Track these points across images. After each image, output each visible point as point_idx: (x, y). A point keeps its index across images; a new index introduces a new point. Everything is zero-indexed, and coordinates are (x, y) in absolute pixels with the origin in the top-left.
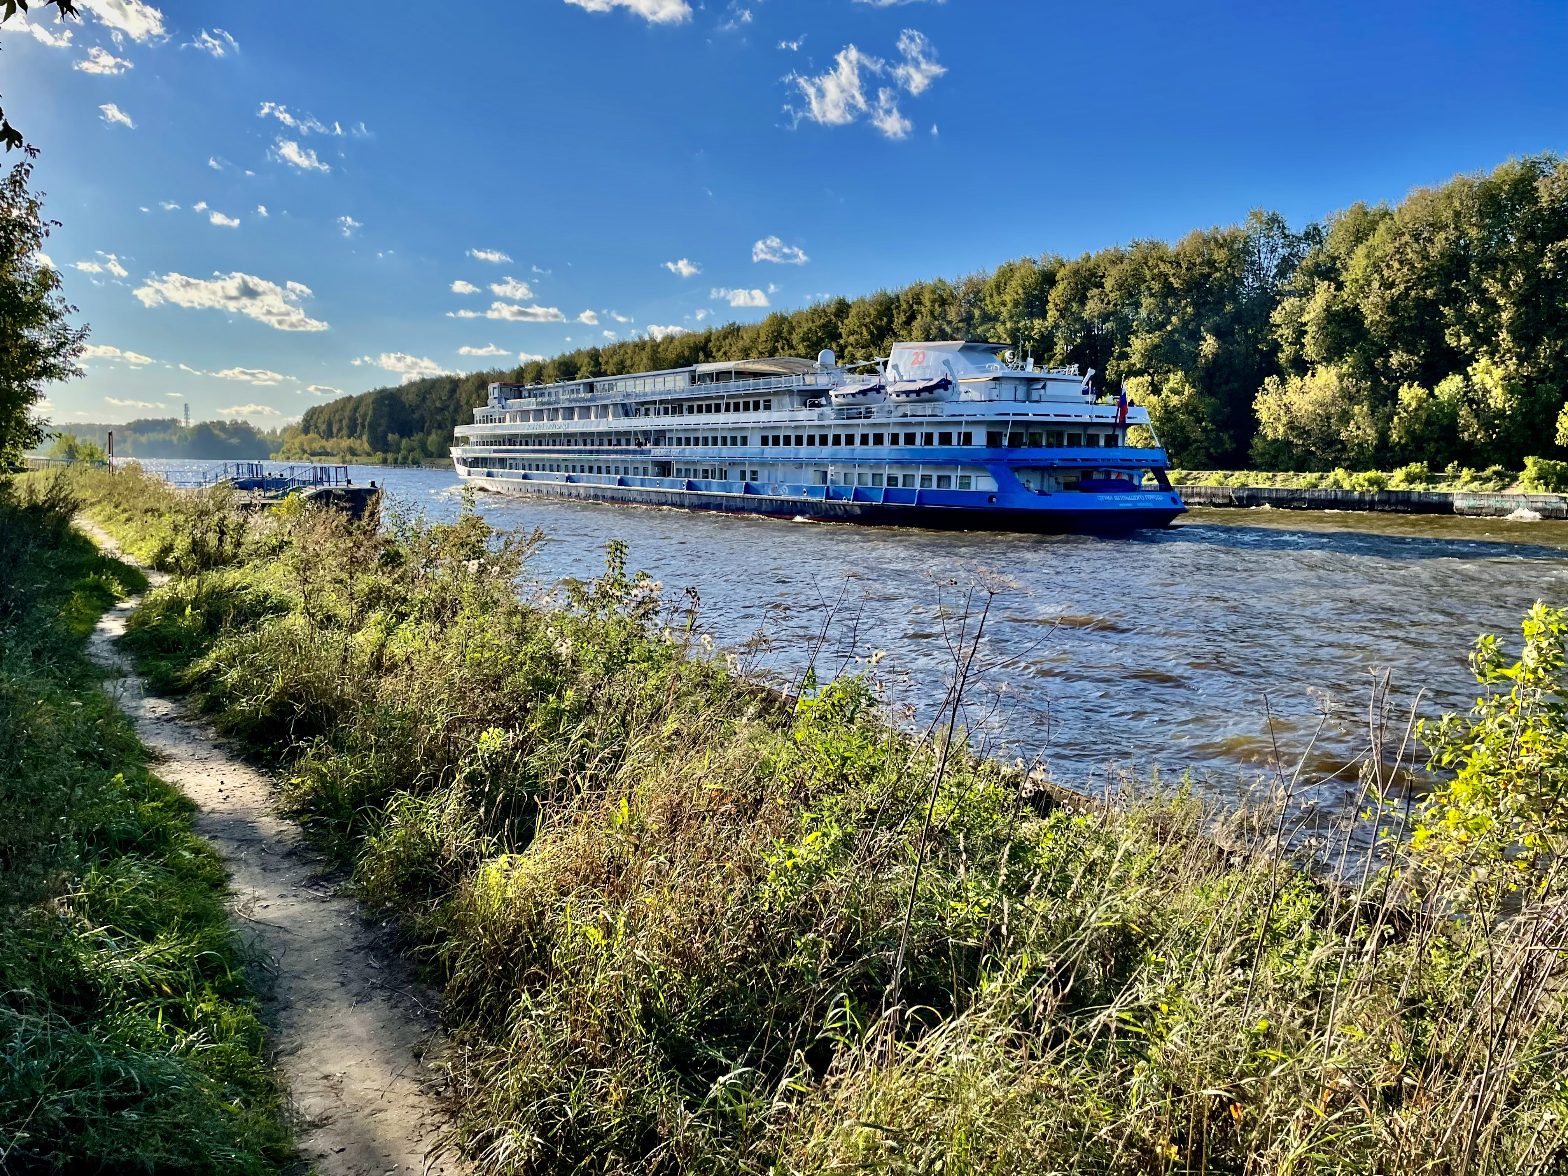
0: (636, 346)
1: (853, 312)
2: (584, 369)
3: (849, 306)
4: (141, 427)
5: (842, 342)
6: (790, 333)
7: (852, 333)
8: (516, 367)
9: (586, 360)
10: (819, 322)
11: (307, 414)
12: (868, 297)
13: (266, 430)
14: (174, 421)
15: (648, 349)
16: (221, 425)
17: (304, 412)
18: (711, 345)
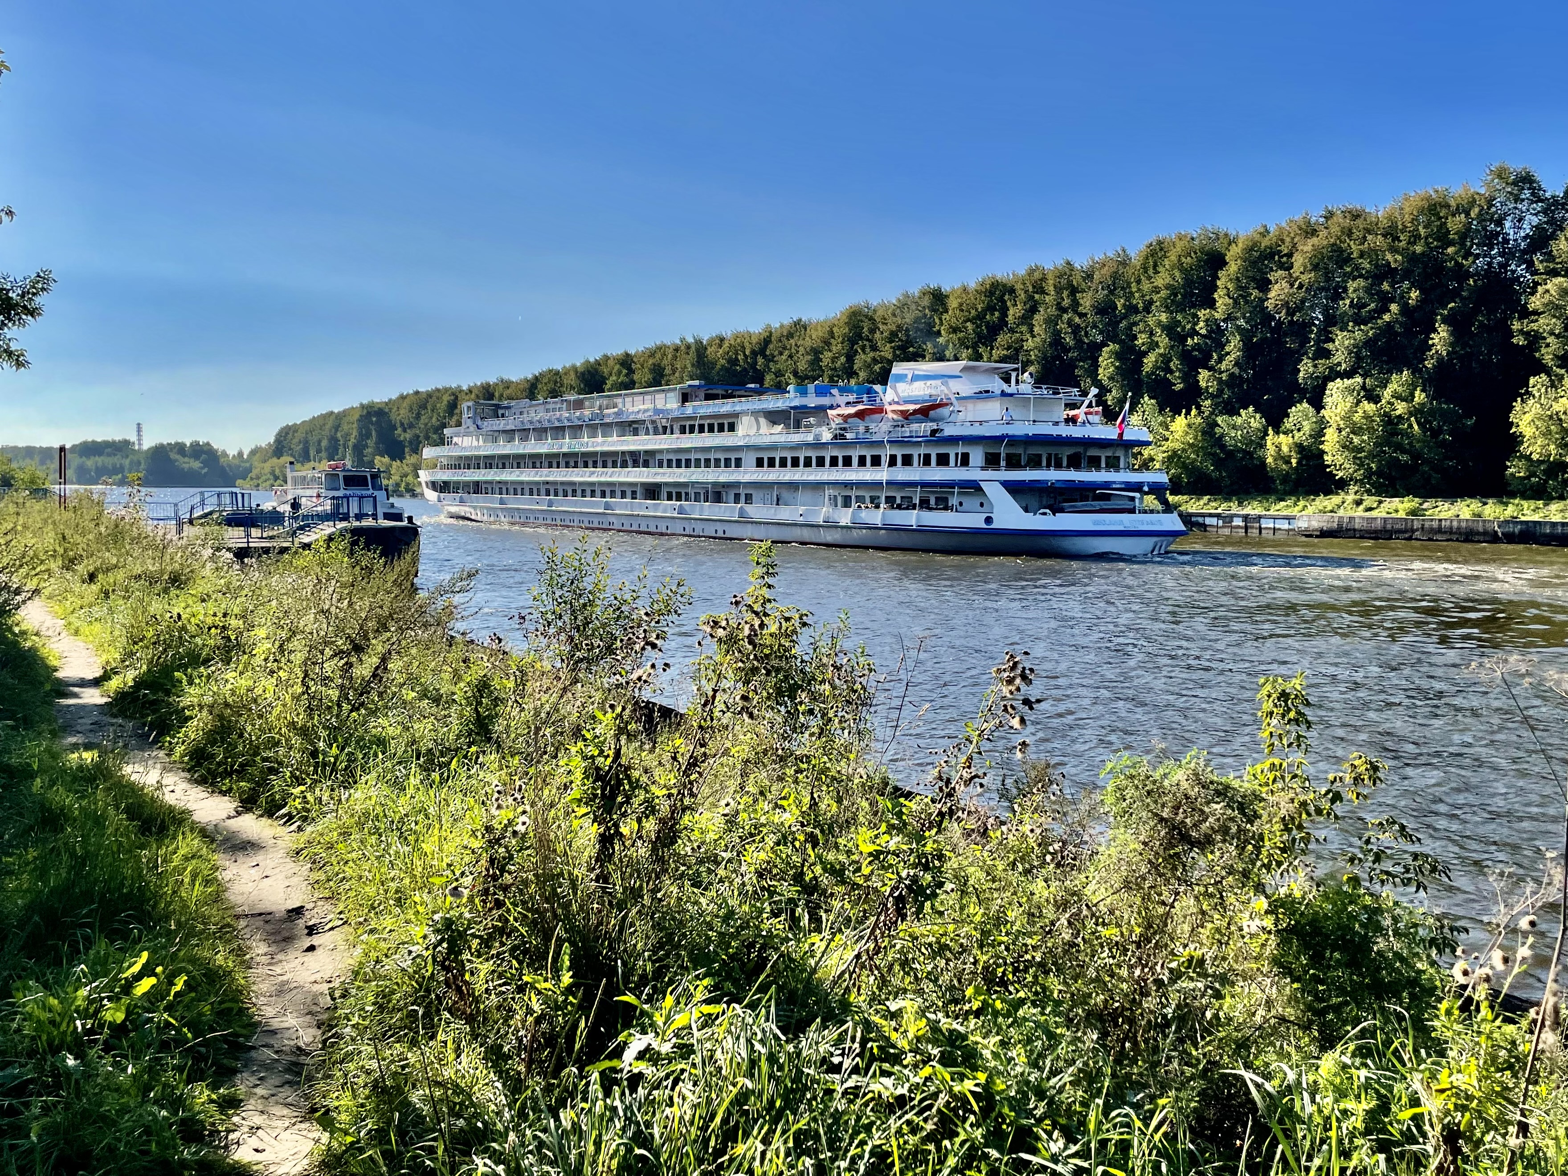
4: (90, 449)
9: (616, 367)
11: (279, 434)
13: (232, 452)
14: (126, 443)
16: (180, 448)
17: (276, 431)
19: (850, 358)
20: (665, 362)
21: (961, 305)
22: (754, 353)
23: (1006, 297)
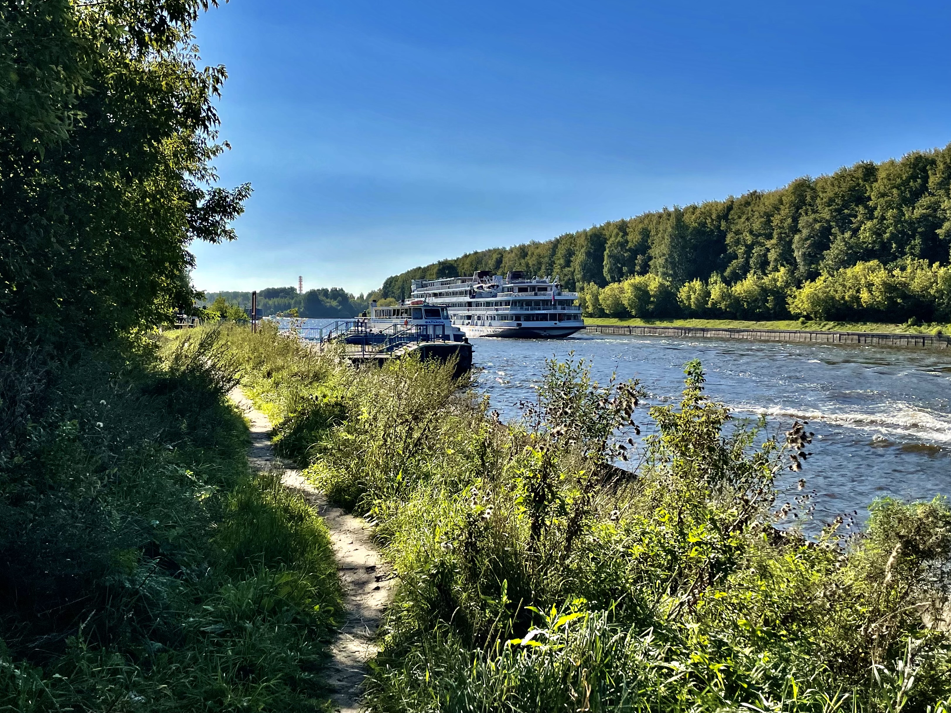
0: (660, 216)
1: (881, 175)
2: (613, 239)
3: (877, 170)
4: (271, 293)
5: (871, 203)
6: (814, 198)
7: (883, 195)
8: (553, 239)
9: (616, 231)
10: (845, 186)
11: (386, 283)
12: (899, 160)
13: (357, 295)
14: (292, 289)
15: (673, 220)
16: (325, 292)
17: (384, 281)
18: (732, 212)
19: (795, 220)
20: (650, 227)
21: (889, 175)
22: (719, 218)
23: (928, 167)
